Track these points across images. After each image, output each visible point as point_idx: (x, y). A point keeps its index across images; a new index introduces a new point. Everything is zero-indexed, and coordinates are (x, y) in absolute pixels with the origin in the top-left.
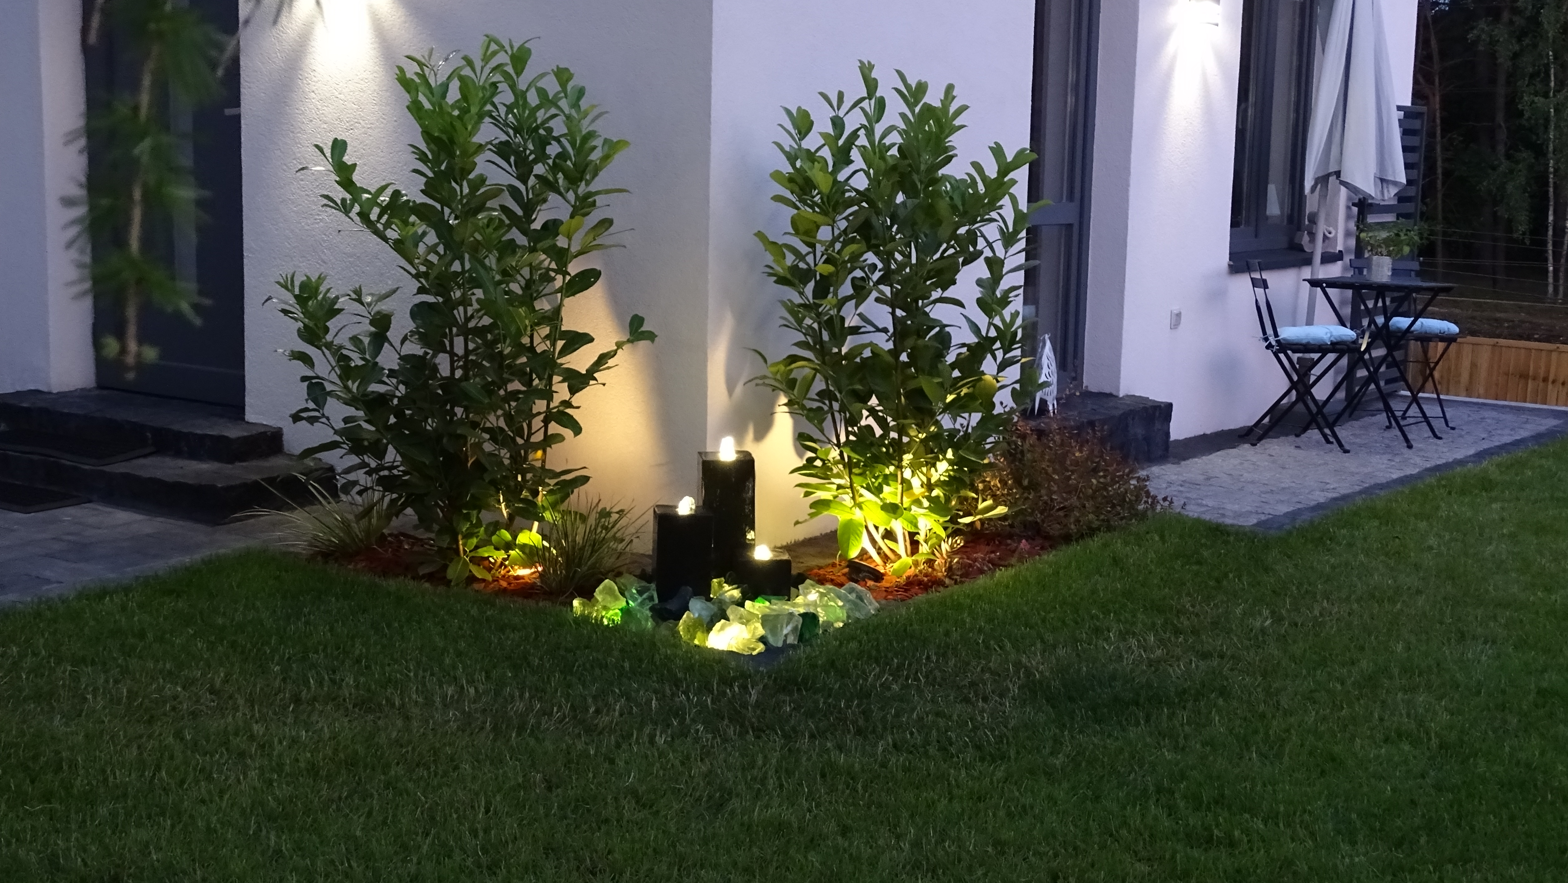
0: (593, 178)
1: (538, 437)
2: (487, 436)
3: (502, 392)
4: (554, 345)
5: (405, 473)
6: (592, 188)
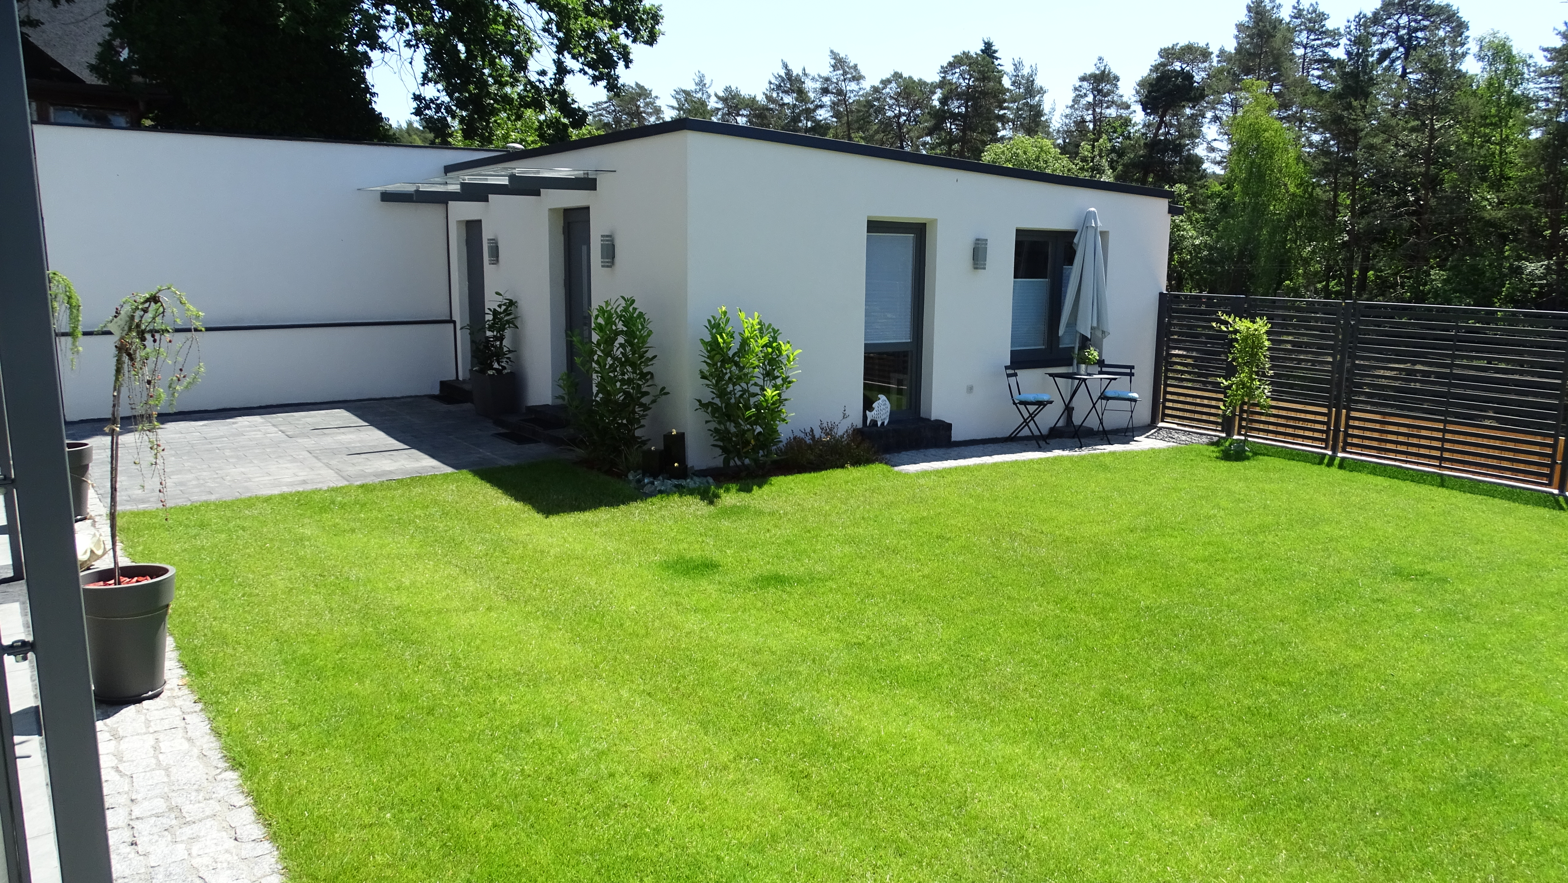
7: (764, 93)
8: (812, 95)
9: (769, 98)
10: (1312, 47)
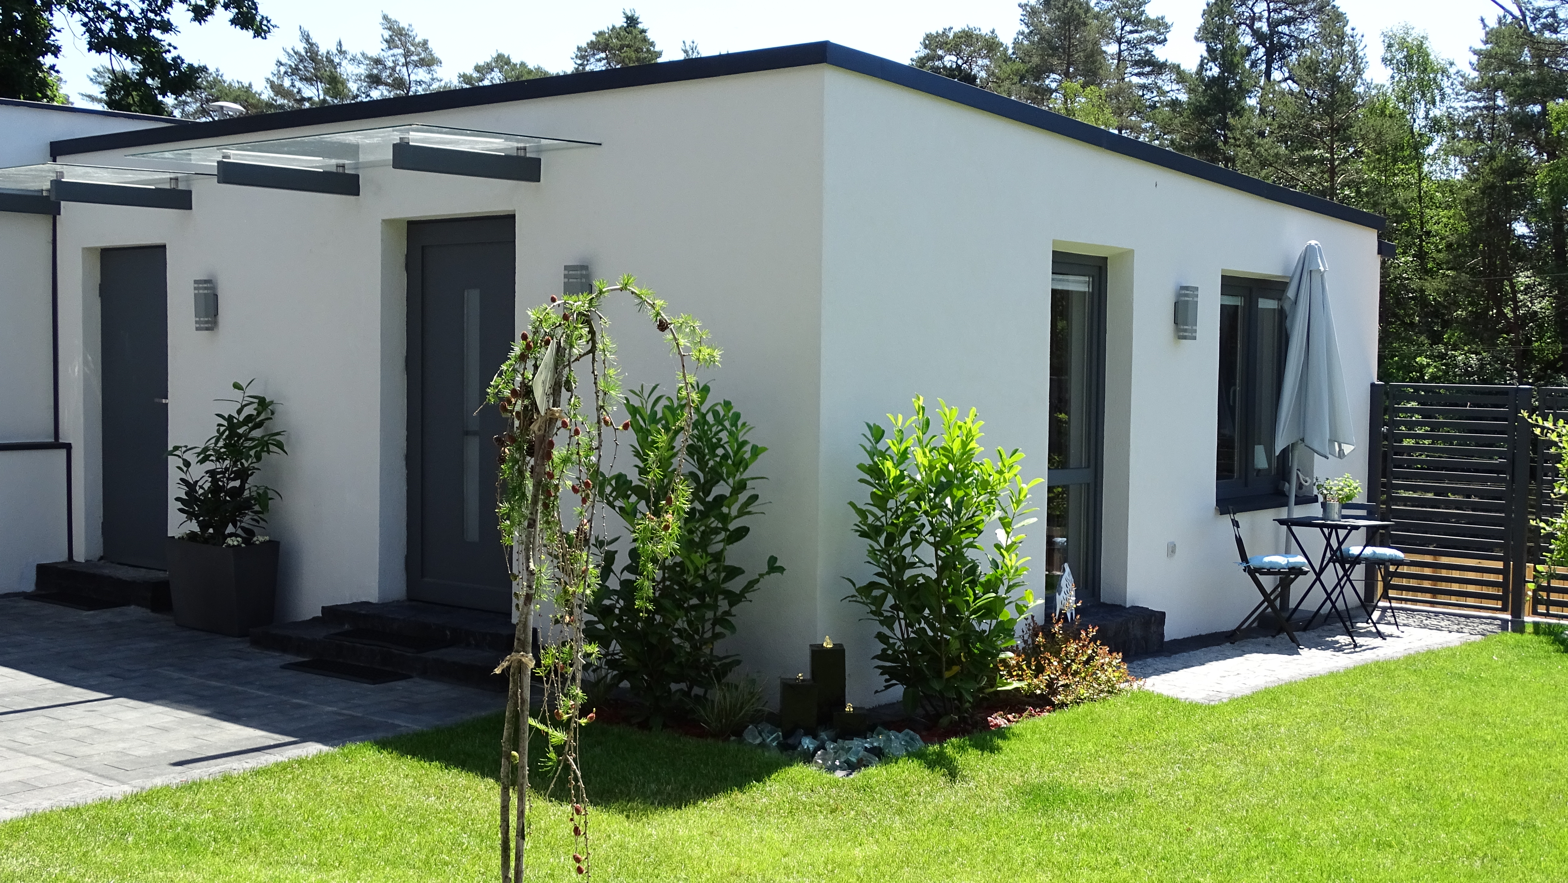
0: (744, 470)
1: (708, 635)
2: (676, 634)
3: (686, 605)
4: (719, 576)
5: (624, 657)
6: (744, 476)
7: (268, 80)
8: (353, 87)
9: (277, 89)
10: (1128, 42)
